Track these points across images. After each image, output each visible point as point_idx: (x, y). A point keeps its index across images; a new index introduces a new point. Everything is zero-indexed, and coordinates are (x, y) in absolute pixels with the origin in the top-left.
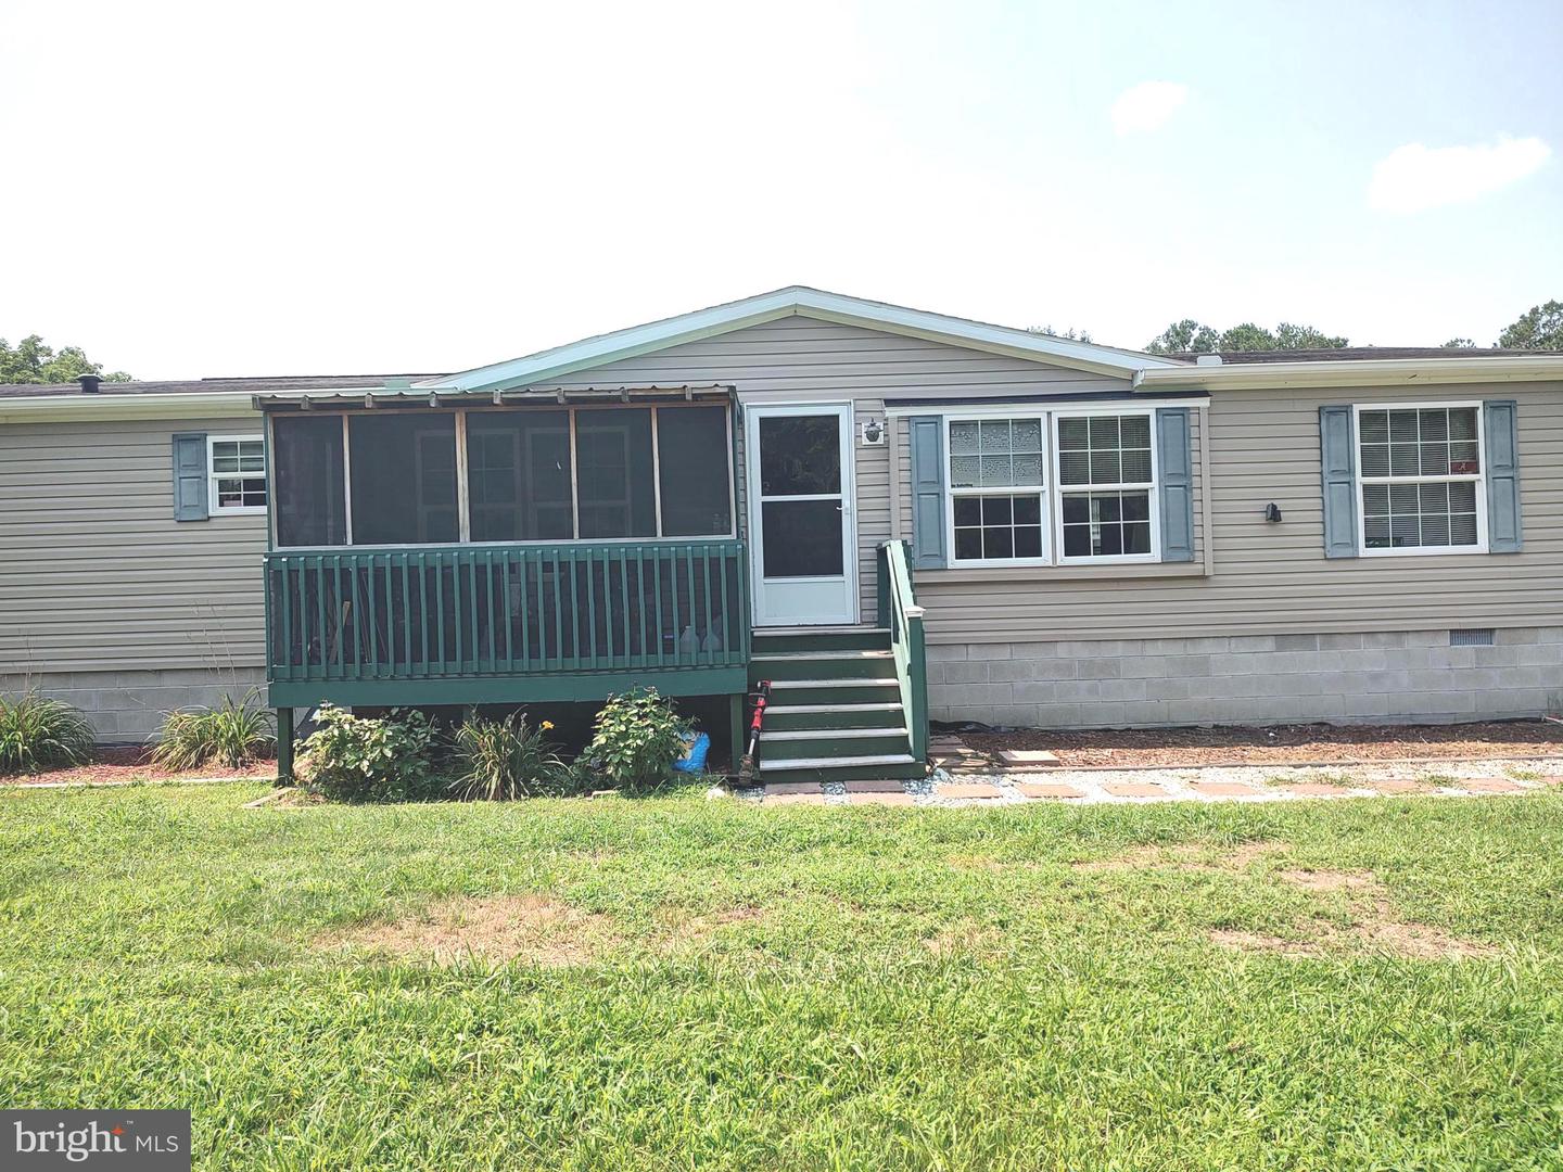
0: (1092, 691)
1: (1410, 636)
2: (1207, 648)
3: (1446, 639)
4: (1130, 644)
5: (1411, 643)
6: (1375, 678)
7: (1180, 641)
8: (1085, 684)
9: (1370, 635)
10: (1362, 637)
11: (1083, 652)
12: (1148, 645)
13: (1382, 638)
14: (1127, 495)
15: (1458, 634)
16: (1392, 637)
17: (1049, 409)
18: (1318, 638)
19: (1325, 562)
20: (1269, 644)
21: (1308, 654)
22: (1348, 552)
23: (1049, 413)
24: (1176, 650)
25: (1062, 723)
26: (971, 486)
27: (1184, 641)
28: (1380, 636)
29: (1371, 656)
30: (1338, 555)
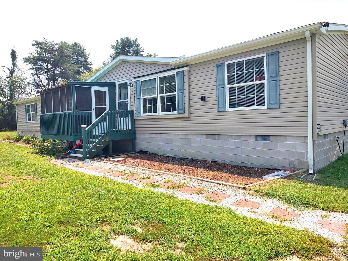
0: (168, 146)
1: (242, 137)
2: (190, 137)
3: (253, 139)
4: (175, 135)
5: (243, 139)
6: (232, 149)
7: (184, 135)
8: (167, 144)
9: (230, 136)
10: (228, 136)
11: (166, 136)
12: (178, 135)
13: (234, 137)
14: (172, 96)
15: (257, 137)
16: (237, 137)
17: (157, 75)
18: (216, 136)
19: (217, 113)
20: (204, 137)
21: (214, 141)
22: (223, 110)
23: (157, 76)
24: (183, 137)
25: (162, 154)
26: (145, 96)
27: (186, 135)
28: (233, 136)
29: (231, 142)
30: (221, 110)
